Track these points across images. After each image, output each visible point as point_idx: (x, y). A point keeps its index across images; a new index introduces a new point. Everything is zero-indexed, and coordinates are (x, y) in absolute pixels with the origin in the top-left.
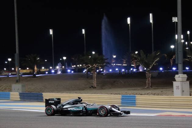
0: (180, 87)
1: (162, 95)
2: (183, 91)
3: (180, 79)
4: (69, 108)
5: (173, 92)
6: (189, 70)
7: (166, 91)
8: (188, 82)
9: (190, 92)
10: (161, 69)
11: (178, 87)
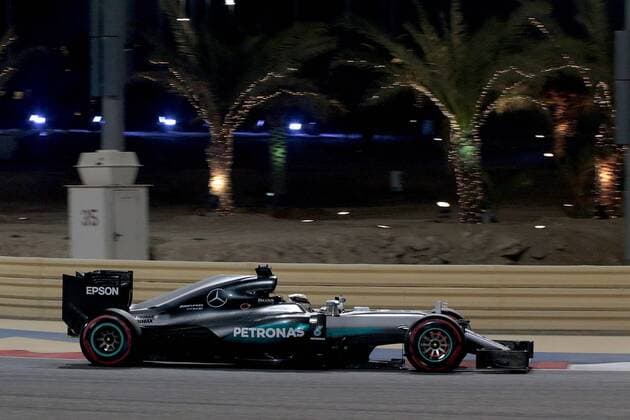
0: (100, 215)
1: (17, 255)
2: (116, 236)
3: (104, 176)
4: (217, 327)
5: (67, 238)
6: (174, 128)
7: (41, 232)
8: (142, 192)
9: (153, 241)
10: (37, 119)
11: (90, 215)
